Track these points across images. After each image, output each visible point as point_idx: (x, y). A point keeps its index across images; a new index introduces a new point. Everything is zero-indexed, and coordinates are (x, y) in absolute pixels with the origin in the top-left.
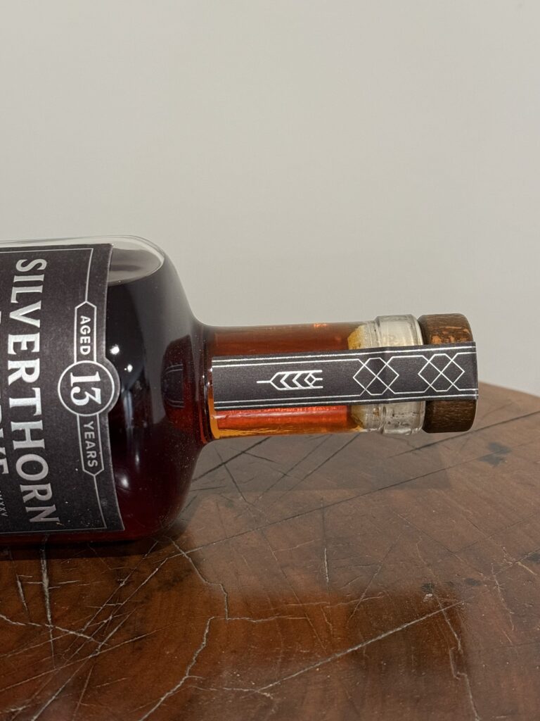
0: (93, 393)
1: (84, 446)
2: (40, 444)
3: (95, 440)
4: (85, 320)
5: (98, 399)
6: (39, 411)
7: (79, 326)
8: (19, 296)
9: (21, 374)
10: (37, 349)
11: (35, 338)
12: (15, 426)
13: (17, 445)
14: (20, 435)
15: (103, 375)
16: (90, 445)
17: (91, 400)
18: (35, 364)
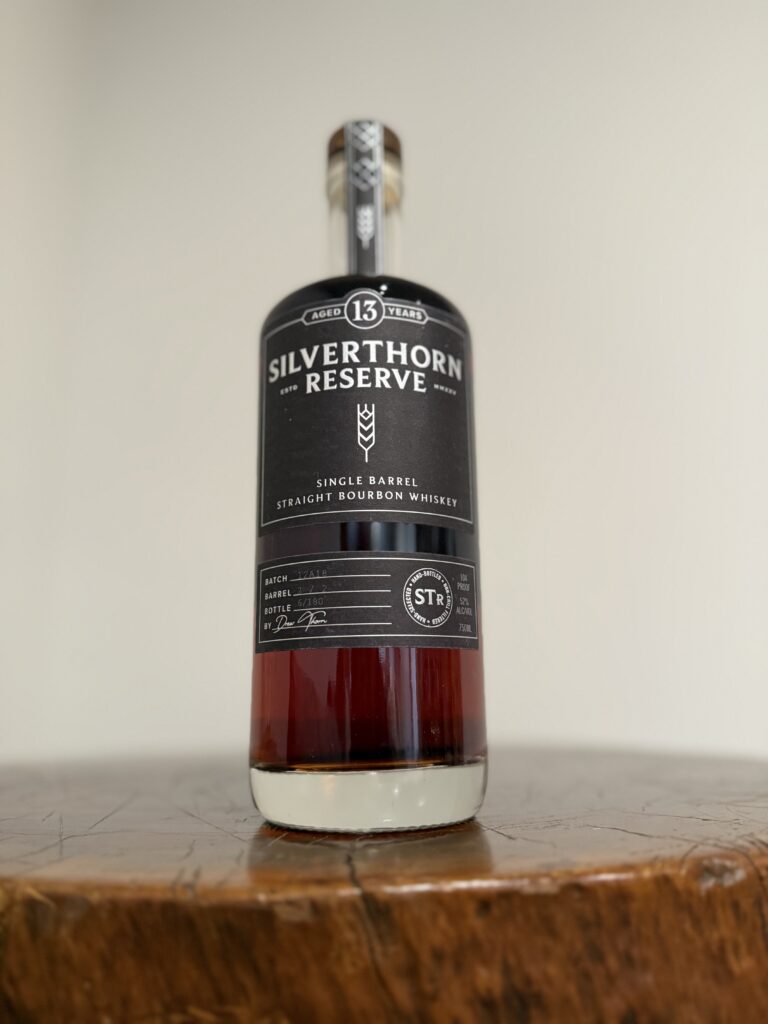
0: (368, 306)
1: (405, 317)
2: (404, 346)
3: (403, 309)
4: (315, 316)
5: (373, 303)
6: (380, 343)
7: (320, 319)
8: (296, 366)
9: (352, 354)
10: (335, 345)
11: (327, 347)
12: (390, 360)
13: (404, 361)
14: (397, 358)
15: (355, 299)
16: (405, 313)
17: (374, 307)
18: (345, 345)
